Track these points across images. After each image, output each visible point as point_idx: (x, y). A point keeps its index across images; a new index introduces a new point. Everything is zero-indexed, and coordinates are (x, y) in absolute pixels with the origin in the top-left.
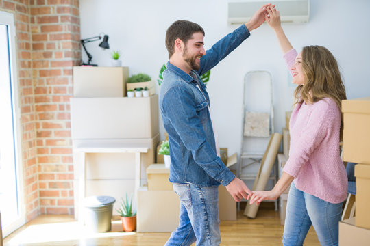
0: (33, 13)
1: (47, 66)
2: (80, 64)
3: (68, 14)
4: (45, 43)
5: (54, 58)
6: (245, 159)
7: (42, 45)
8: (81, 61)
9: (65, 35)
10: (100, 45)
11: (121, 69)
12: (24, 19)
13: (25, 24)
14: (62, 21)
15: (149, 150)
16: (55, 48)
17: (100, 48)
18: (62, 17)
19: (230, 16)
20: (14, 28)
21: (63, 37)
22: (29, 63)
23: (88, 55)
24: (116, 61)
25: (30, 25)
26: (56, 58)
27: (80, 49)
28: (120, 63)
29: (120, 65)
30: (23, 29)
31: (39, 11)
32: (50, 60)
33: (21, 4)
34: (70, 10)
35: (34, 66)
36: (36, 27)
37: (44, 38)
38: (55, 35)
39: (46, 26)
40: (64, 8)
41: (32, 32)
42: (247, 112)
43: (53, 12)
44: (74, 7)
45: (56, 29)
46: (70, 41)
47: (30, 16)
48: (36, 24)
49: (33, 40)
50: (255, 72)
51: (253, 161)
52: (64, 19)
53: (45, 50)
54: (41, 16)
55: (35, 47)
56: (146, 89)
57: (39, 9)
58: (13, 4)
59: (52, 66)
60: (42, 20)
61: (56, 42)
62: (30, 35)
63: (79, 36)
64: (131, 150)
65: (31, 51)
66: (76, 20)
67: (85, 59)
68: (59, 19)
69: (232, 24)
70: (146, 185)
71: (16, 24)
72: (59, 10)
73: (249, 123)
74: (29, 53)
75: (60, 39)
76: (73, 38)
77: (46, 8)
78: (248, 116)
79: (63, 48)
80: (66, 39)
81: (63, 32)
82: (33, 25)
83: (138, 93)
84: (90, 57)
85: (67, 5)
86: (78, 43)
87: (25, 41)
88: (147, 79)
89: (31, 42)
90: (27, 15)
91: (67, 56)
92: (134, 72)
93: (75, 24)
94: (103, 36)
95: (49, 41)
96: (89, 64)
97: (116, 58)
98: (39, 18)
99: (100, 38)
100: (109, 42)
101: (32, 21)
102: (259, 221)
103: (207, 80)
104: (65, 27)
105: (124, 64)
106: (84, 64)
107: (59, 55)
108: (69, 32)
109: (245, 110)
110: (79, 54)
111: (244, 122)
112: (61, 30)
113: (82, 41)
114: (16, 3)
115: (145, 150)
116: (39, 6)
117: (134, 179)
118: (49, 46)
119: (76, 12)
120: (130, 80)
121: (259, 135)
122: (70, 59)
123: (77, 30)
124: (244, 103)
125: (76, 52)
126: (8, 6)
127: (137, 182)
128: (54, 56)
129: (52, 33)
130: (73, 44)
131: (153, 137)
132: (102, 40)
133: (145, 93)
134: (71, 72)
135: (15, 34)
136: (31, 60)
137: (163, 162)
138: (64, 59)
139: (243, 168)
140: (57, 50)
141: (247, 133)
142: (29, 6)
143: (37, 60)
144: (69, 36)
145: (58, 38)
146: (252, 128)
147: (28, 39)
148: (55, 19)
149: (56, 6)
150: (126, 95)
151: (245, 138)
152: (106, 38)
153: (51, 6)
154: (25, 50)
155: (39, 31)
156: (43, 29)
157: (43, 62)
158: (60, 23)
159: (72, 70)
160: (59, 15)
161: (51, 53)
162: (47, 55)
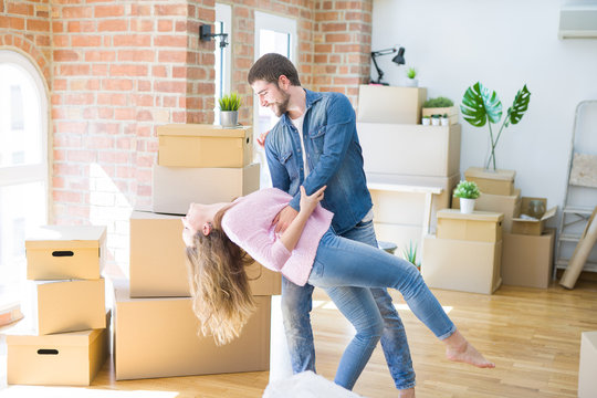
0: (317, 20)
1: (329, 82)
2: (368, 81)
3: (358, 21)
4: (329, 55)
5: (338, 74)
6: (570, 214)
7: (325, 57)
8: (369, 78)
9: (353, 46)
10: (394, 60)
11: (416, 90)
12: (307, 26)
13: (308, 31)
14: (351, 29)
15: (443, 191)
16: (339, 61)
17: (394, 64)
18: (351, 25)
19: (562, 27)
20: (296, 37)
21: (350, 48)
22: (309, 78)
23: (379, 71)
24: (411, 81)
25: (313, 32)
26: (341, 73)
27: (370, 63)
28: (416, 83)
29: (415, 85)
30: (305, 38)
31: (325, 16)
32: (333, 75)
33: (305, 9)
34: (361, 16)
35: (314, 82)
36: (321, 36)
37: (328, 49)
38: (341, 46)
39: (331, 35)
40: (354, 14)
41: (316, 42)
42: (576, 154)
43: (341, 19)
44: (366, 12)
45: (343, 38)
46: (357, 53)
47: (314, 22)
48: (320, 32)
49: (316, 50)
50: (590, 102)
51: (580, 218)
52: (353, 26)
53: (328, 63)
54: (327, 22)
55: (318, 59)
56: (445, 117)
57: (325, 15)
58: (297, 9)
59: (335, 83)
60: (327, 28)
61: (342, 55)
62: (313, 44)
63: (369, 47)
64: (421, 189)
65: (312, 64)
66: (367, 29)
67: (374, 76)
68: (348, 26)
69: (565, 38)
70: (435, 234)
71: (299, 33)
72: (349, 16)
73: (577, 168)
74: (310, 67)
75: (346, 51)
76: (362, 51)
77: (333, 14)
78: (577, 158)
79: (350, 61)
80: (354, 51)
81: (351, 43)
82: (317, 33)
83: (435, 121)
84: (381, 74)
85: (358, 11)
86: (368, 56)
87: (306, 52)
88: (448, 104)
89: (313, 53)
90: (311, 21)
91: (353, 71)
92: (434, 95)
93: (365, 34)
94: (398, 49)
95: (333, 53)
96: (378, 83)
97: (412, 77)
98: (324, 25)
99: (395, 51)
100: (405, 56)
101: (316, 28)
102: (578, 292)
103: (525, 109)
104: (354, 37)
105: (420, 85)
106: (373, 83)
107: (344, 70)
108: (357, 43)
109: (573, 151)
110: (368, 69)
111: (571, 166)
112: (349, 40)
113: (373, 54)
114: (301, 7)
115: (438, 191)
116: (325, 11)
117: (421, 226)
118: (334, 59)
119: (368, 18)
120: (428, 105)
121: (589, 185)
122: (356, 76)
123: (367, 40)
124: (573, 141)
125: (365, 67)
126: (292, 11)
127: (426, 229)
128: (338, 70)
129: (338, 43)
130: (361, 57)
131: (449, 176)
132: (396, 54)
133: (443, 120)
134: (357, 92)
135: (296, 44)
136: (311, 75)
137: (459, 208)
138: (349, 75)
139: (565, 226)
140: (342, 63)
141: (574, 181)
142: (314, 11)
143: (318, 75)
144: (358, 48)
145: (344, 49)
146: (581, 174)
147: (310, 50)
148: (343, 27)
149: (345, 11)
150: (420, 122)
151: (570, 186)
152: (402, 51)
153: (340, 11)
154: (305, 63)
155: (323, 40)
156: (328, 38)
157: (324, 77)
158: (347, 31)
159: (358, 89)
160: (348, 22)
161: (335, 68)
162: (330, 70)
